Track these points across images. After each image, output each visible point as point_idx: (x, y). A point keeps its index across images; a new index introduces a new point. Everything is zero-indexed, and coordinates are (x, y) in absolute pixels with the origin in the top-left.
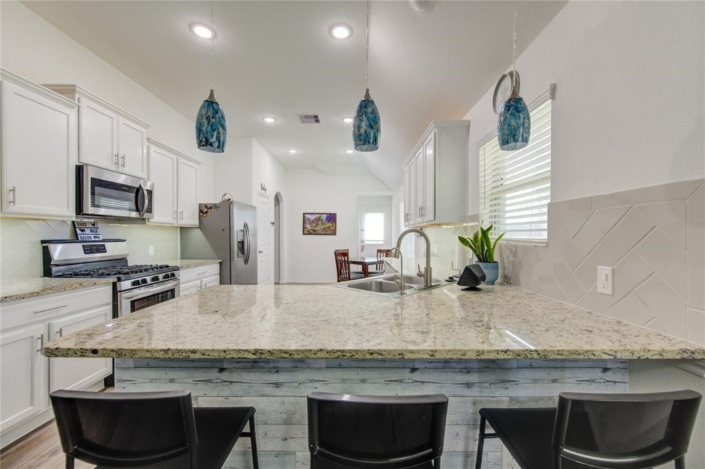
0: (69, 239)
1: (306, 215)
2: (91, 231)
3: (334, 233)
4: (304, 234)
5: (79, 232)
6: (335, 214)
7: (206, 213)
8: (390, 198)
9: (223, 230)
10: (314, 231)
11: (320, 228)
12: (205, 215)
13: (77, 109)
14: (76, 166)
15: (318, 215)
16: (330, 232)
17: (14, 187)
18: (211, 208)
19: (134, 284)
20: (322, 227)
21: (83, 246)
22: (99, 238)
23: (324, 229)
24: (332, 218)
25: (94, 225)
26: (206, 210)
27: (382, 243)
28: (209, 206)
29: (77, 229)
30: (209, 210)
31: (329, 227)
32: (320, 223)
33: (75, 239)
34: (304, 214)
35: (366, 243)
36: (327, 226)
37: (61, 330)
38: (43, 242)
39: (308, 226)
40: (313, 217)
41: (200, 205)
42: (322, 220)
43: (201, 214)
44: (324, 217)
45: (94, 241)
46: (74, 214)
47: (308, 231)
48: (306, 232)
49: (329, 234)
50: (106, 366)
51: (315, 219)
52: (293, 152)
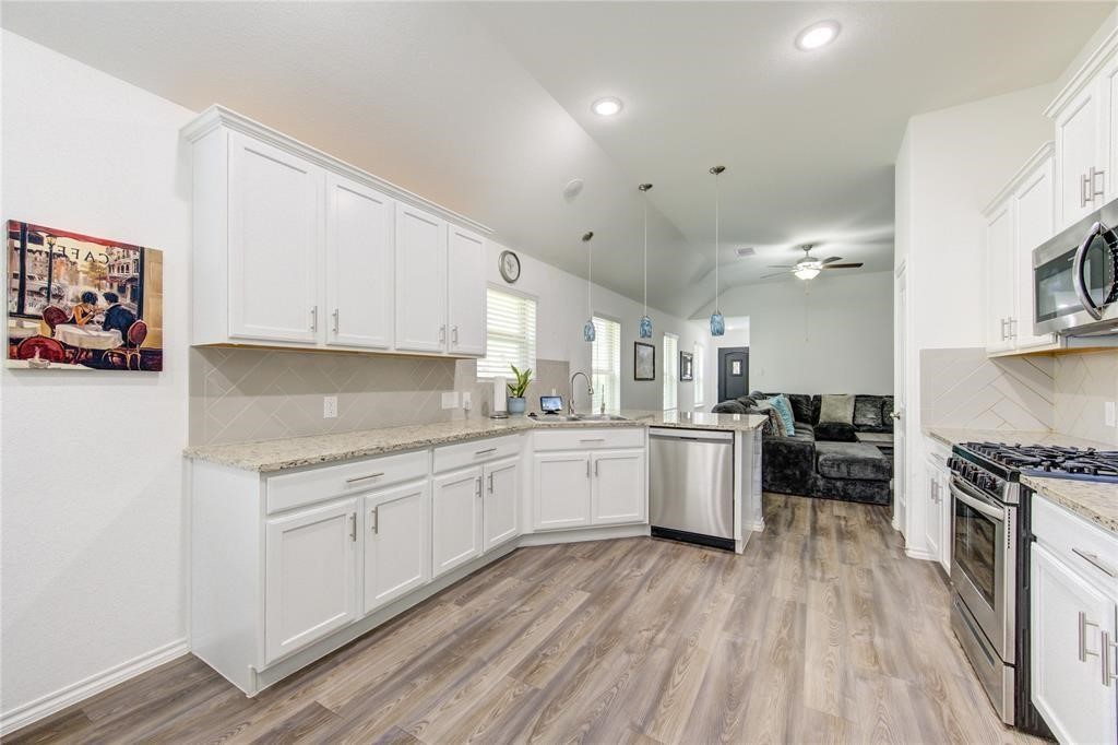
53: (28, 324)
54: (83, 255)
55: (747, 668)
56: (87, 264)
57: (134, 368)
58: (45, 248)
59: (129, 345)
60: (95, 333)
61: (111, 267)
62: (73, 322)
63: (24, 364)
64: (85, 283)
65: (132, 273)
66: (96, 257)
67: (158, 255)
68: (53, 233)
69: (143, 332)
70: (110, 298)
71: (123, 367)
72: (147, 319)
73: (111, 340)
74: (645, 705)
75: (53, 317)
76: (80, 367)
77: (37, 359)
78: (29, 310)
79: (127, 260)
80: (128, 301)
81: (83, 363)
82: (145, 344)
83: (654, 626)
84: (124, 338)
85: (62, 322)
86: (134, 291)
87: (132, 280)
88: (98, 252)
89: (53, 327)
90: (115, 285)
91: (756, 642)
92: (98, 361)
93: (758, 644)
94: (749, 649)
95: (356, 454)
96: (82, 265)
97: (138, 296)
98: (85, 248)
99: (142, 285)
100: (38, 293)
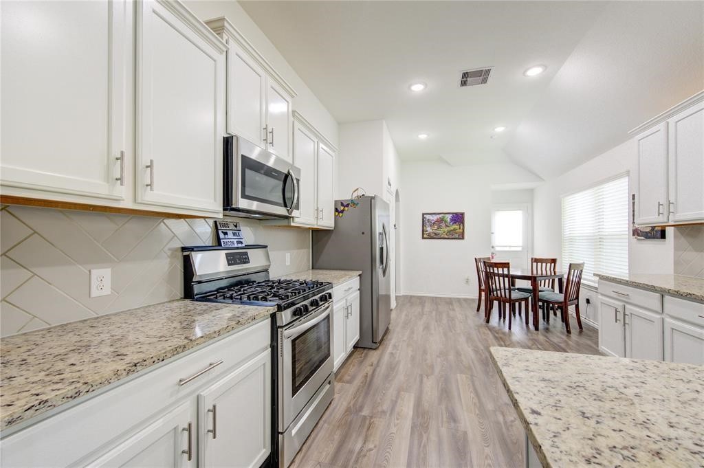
0: (211, 245)
1: (426, 216)
2: (234, 234)
3: (461, 237)
4: (423, 238)
5: (222, 236)
6: (462, 214)
7: (342, 212)
8: (531, 191)
9: (363, 233)
10: (436, 234)
11: (443, 230)
12: (341, 214)
13: (225, 53)
14: (224, 138)
15: (441, 216)
16: (457, 236)
17: (151, 161)
18: (348, 205)
19: (294, 314)
20: (446, 230)
21: (226, 254)
22: (242, 243)
23: (449, 232)
24: (459, 218)
25: (236, 226)
26: (342, 208)
27: (520, 249)
28: (345, 204)
29: (220, 232)
30: (346, 208)
31: (455, 230)
32: (443, 225)
33: (218, 244)
34: (423, 214)
35: (498, 249)
36: (452, 228)
37: (214, 407)
38: (184, 249)
39: (429, 229)
40: (435, 218)
41: (336, 201)
42: (446, 222)
43: (337, 213)
44: (448, 218)
45: (238, 248)
46: (221, 209)
47: (429, 235)
48: (426, 236)
49: (454, 239)
50: (264, 447)
51: (437, 221)
52: (423, 137)
55: (443, 407)
74: (477, 383)
81: (643, 237)
83: (512, 426)
91: (442, 426)
93: (440, 425)
94: (445, 419)
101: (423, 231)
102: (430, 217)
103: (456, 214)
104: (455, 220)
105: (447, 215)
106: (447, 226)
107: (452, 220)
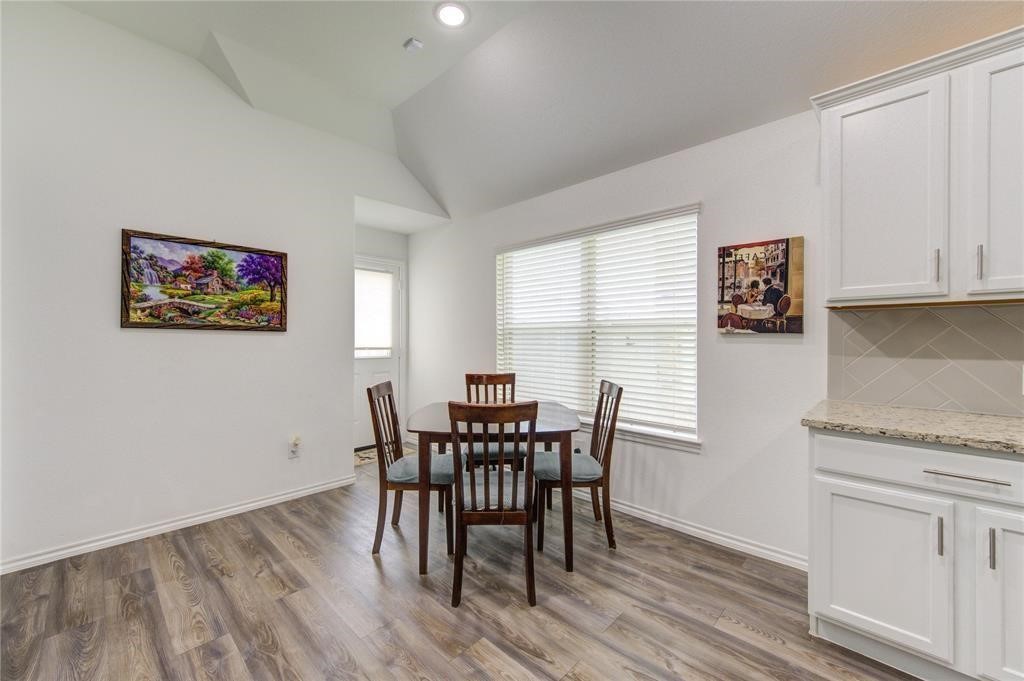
1: (135, 242)
4: (126, 324)
6: (280, 257)
10: (185, 312)
11: (216, 299)
15: (205, 251)
16: (263, 321)
20: (225, 299)
23: (236, 307)
24: (268, 268)
31: (256, 301)
32: (214, 282)
34: (127, 236)
36: (247, 296)
40: (181, 256)
42: (224, 273)
44: (234, 262)
47: (152, 313)
48: (131, 312)
49: (255, 327)
51: (190, 266)
53: (726, 307)
54: (751, 257)
56: (753, 262)
57: (782, 331)
58: (733, 259)
59: (778, 314)
60: (757, 308)
61: (767, 260)
62: (746, 302)
63: (723, 330)
64: (753, 275)
65: (781, 260)
66: (759, 255)
67: (800, 241)
68: (737, 248)
69: (788, 303)
70: (767, 282)
71: (773, 330)
72: (791, 294)
73: (766, 312)
75: (737, 300)
76: (750, 331)
77: (729, 327)
78: (726, 298)
79: (777, 252)
80: (778, 282)
81: (751, 329)
82: (790, 313)
84: (775, 309)
85: (742, 303)
86: (781, 273)
87: (782, 265)
88: (759, 251)
89: (736, 307)
90: (770, 272)
92: (760, 327)
95: (944, 441)
96: (751, 263)
97: (784, 277)
98: (752, 251)
99: (787, 268)
100: (730, 287)
101: (126, 297)
102: (162, 251)
103: (262, 253)
104: (254, 272)
105: (229, 255)
106: (228, 287)
107: (245, 270)
